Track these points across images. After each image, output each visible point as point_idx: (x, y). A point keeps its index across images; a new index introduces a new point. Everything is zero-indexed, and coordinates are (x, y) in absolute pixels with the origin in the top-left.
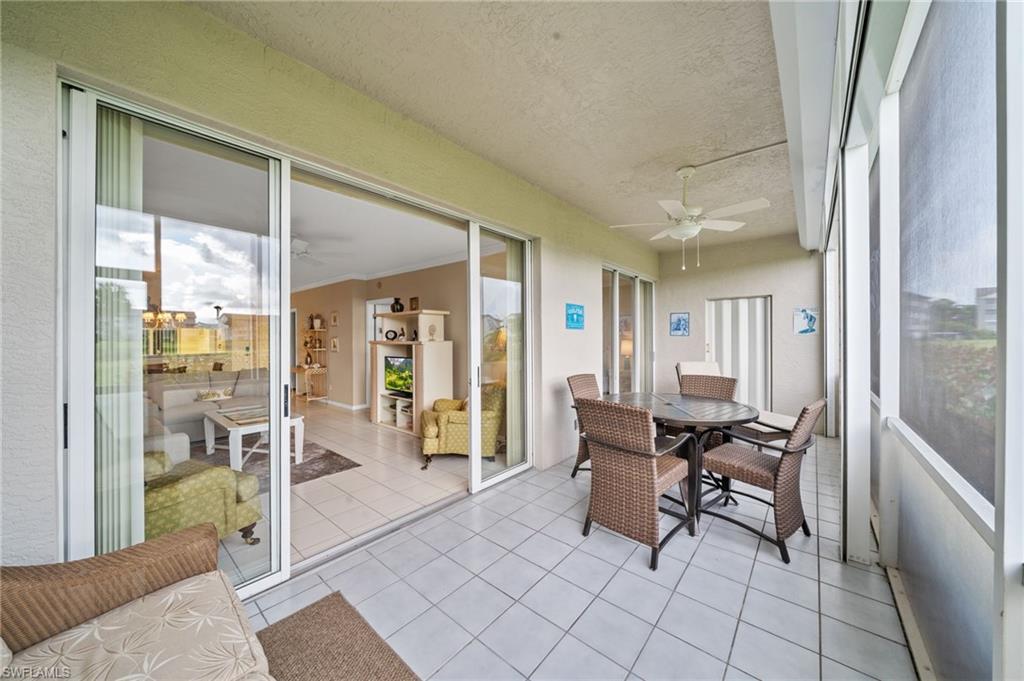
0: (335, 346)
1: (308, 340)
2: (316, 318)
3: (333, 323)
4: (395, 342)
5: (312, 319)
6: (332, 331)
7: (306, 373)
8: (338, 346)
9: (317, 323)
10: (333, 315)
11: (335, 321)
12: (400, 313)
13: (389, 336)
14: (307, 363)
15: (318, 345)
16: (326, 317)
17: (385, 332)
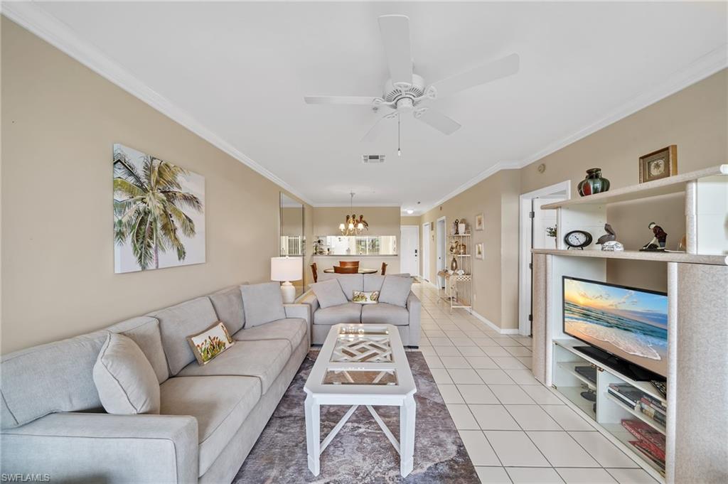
0: (480, 253)
1: (454, 245)
2: (461, 222)
3: (478, 227)
4: (586, 252)
5: (456, 224)
6: (476, 236)
7: (451, 278)
8: (483, 253)
9: (462, 227)
10: (477, 218)
11: (480, 224)
12: (605, 194)
13: (572, 240)
14: (452, 269)
15: (462, 251)
16: (470, 221)
17: (561, 235)
